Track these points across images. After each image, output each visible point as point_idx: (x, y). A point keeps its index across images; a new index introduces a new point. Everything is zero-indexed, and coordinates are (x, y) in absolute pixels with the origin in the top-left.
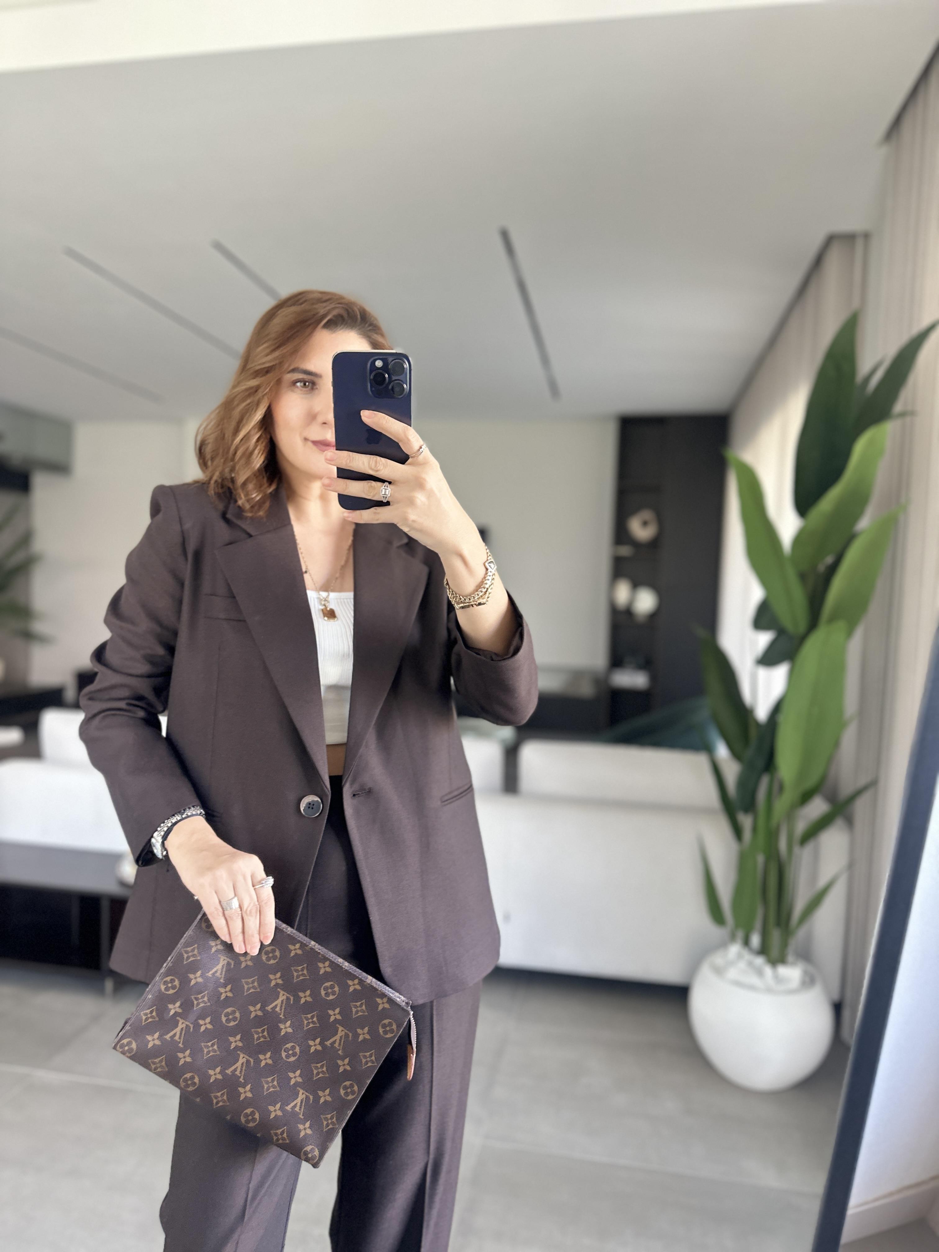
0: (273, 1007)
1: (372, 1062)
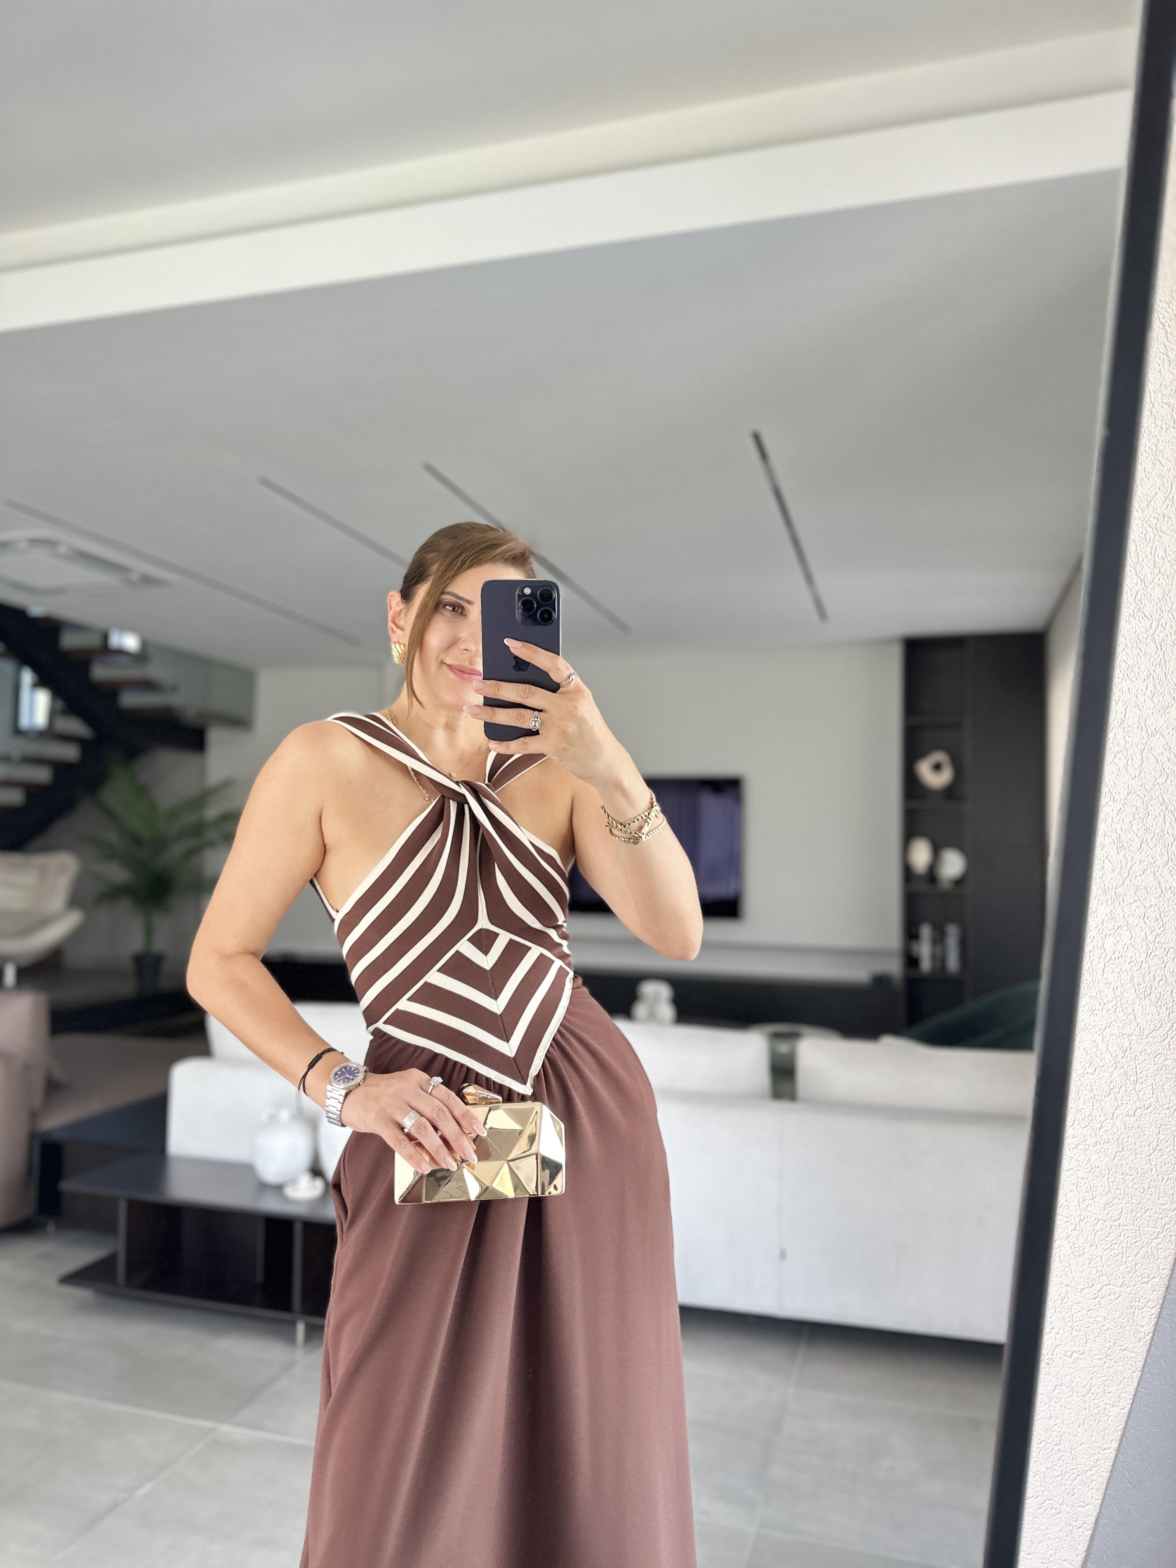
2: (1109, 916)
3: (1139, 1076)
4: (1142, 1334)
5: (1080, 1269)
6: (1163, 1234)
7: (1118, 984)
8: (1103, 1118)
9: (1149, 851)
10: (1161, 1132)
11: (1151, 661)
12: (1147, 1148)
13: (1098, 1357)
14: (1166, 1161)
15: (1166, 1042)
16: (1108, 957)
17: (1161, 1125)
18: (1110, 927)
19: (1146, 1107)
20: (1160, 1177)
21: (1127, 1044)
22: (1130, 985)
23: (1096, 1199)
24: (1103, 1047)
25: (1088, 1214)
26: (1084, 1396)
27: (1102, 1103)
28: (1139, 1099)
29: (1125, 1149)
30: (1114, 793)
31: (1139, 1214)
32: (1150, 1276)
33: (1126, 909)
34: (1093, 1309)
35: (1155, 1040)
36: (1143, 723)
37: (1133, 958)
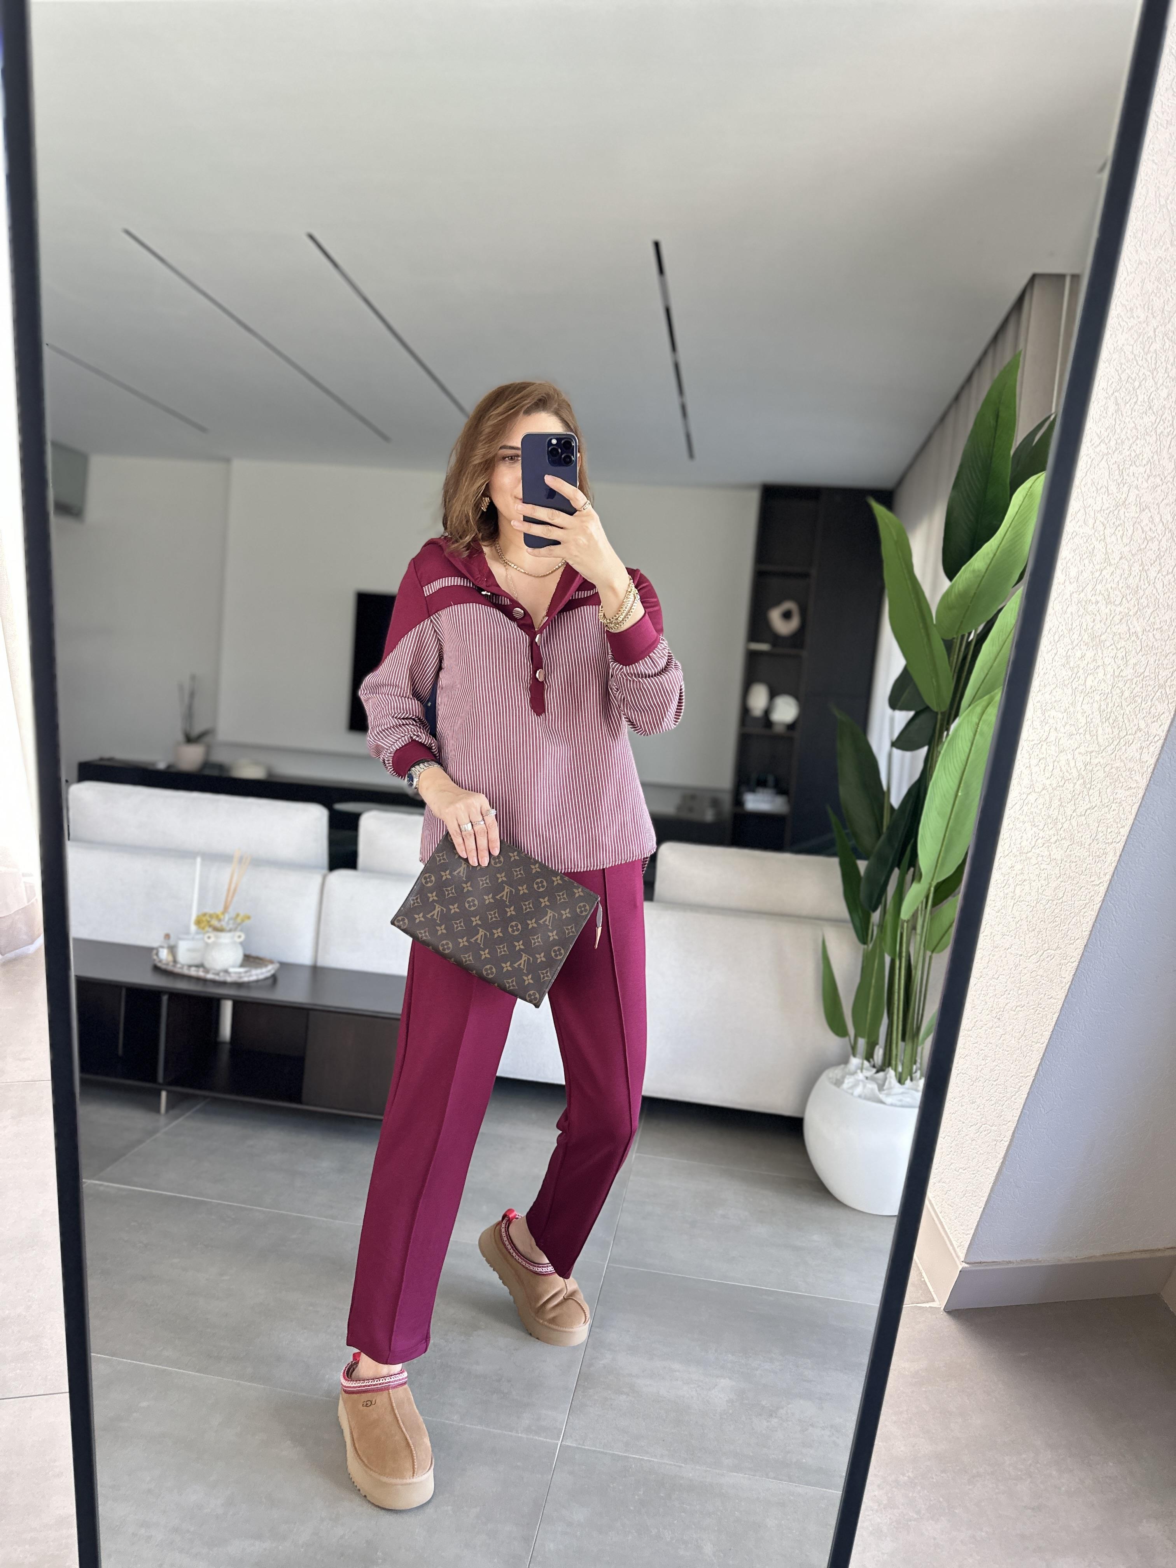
2: (1093, 658)
3: (1093, 784)
4: (1064, 983)
5: (1031, 941)
6: (1088, 905)
7: (1091, 713)
8: (1064, 820)
9: (1127, 604)
11: (1152, 449)
12: (1089, 840)
13: (1032, 1007)
15: (1114, 754)
16: (1087, 692)
18: (1092, 667)
21: (1088, 760)
22: (1098, 712)
23: (1050, 885)
24: (1072, 764)
25: (1043, 897)
26: (1019, 1039)
27: (1066, 809)
28: (1090, 801)
29: (1075, 842)
30: (1111, 559)
31: (1076, 892)
32: (1076, 938)
33: (1105, 652)
34: (1035, 971)
35: (1107, 754)
36: (1138, 499)
37: (1103, 691)
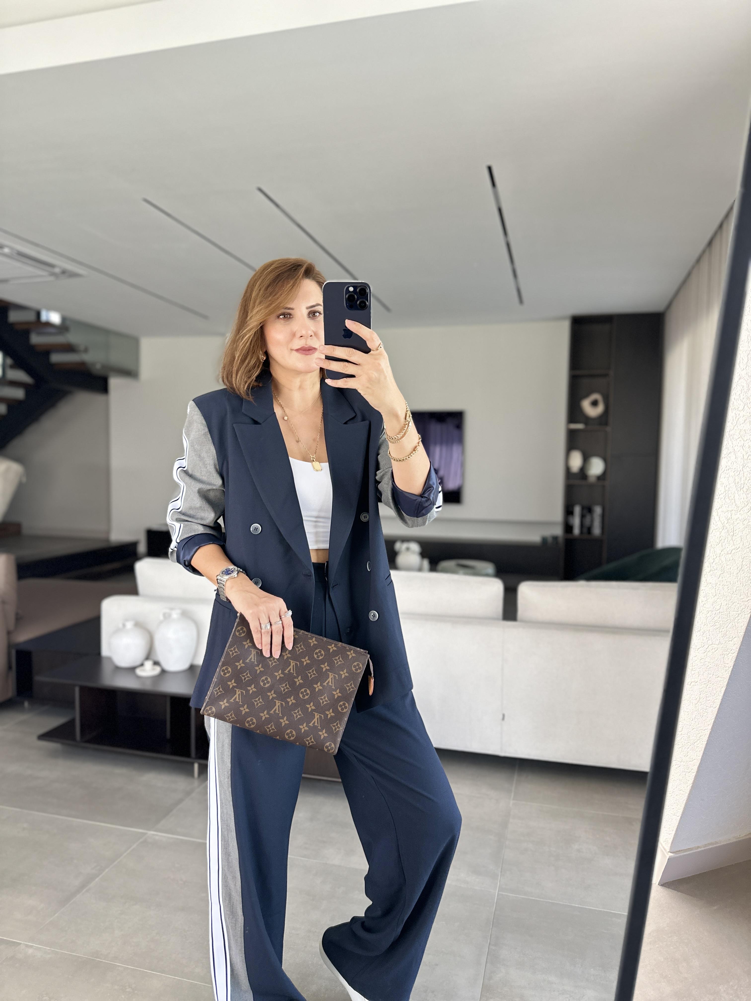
0: (289, 671)
1: (353, 688)
4: (728, 668)
8: (715, 557)
10: (744, 561)
13: (704, 683)
14: (745, 576)
17: (744, 557)
19: (737, 549)
20: (742, 584)
21: (729, 516)
23: (708, 601)
26: (696, 704)
27: (715, 549)
28: (734, 545)
29: (725, 572)
31: (730, 606)
32: (733, 637)
34: (703, 658)
35: (744, 512)
37: (736, 469)
